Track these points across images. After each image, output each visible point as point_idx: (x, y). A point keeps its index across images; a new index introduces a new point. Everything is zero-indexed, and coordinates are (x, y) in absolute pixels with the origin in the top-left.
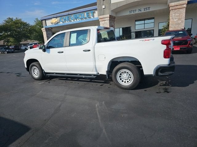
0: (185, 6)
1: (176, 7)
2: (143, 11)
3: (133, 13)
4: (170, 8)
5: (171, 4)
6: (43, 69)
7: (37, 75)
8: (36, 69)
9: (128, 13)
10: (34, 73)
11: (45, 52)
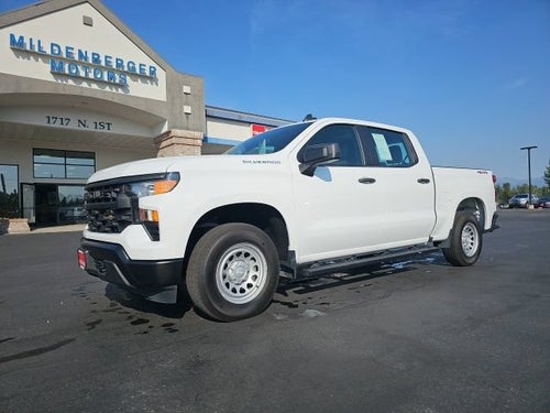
0: (200, 142)
1: (182, 141)
2: (91, 128)
3: (58, 125)
4: (173, 140)
5: (176, 132)
6: (291, 249)
7: (242, 291)
8: (247, 255)
9: (42, 122)
10: (227, 285)
11: (311, 175)
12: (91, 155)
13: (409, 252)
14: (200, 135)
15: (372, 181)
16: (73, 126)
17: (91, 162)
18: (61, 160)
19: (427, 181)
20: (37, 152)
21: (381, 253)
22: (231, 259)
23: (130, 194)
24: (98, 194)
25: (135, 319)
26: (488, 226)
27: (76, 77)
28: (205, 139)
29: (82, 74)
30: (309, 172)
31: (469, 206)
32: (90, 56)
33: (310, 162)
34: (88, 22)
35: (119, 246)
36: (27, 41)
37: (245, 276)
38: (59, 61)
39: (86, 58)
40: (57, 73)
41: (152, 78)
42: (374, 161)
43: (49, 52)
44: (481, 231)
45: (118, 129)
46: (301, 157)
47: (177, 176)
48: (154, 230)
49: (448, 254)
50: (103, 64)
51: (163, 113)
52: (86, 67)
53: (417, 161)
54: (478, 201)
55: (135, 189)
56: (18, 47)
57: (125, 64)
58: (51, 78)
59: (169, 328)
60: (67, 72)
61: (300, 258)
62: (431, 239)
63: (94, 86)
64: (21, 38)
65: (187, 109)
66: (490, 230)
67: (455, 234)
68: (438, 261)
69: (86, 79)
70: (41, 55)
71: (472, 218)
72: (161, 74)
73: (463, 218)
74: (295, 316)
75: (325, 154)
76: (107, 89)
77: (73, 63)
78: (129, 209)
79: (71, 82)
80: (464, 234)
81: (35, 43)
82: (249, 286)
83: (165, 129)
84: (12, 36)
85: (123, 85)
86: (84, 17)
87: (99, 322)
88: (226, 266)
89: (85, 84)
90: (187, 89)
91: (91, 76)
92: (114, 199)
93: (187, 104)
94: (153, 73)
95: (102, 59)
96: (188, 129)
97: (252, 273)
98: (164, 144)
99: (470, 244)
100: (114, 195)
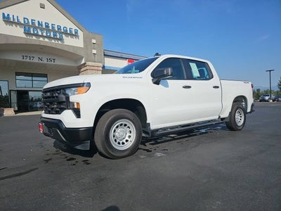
0: (101, 68)
1: (93, 68)
2: (45, 62)
3: (28, 60)
4: (87, 68)
5: (88, 63)
6: (148, 122)
7: (123, 143)
8: (125, 125)
9: (20, 59)
10: (115, 140)
11: (158, 84)
12: (45, 76)
13: (208, 124)
14: (101, 65)
15: (189, 87)
16: (36, 60)
17: (45, 79)
18: (30, 78)
19: (218, 87)
20: (18, 74)
21: (193, 124)
22: (117, 127)
23: (65, 94)
24: (48, 94)
25: (68, 158)
26: (249, 110)
27: (37, 35)
28: (104, 67)
29: (40, 33)
30: (157, 83)
31: (239, 100)
32: (44, 24)
33: (158, 77)
34: (42, 7)
35: (60, 121)
36: (11, 17)
37: (124, 135)
38: (28, 27)
39: (42, 25)
40: (27, 33)
41: (76, 35)
42: (190, 77)
43: (23, 22)
44: (245, 113)
45: (59, 62)
46: (153, 75)
47: (89, 85)
48: (77, 113)
49: (228, 125)
50: (51, 28)
51: (82, 53)
52: (42, 30)
53: (212, 77)
54: (244, 97)
55: (68, 91)
56: (7, 20)
57: (62, 28)
58: (24, 36)
59: (86, 162)
60: (32, 32)
61: (153, 127)
62: (219, 117)
63: (46, 40)
64: (8, 15)
65: (94, 51)
66: (250, 112)
67: (232, 114)
68: (223, 128)
69: (42, 36)
70: (18, 24)
71: (241, 106)
72: (80, 33)
73: (236, 106)
74: (150, 156)
75: (165, 73)
76: (53, 41)
77: (35, 28)
78: (64, 102)
79: (34, 38)
80: (237, 114)
81: (15, 18)
82: (127, 141)
83: (83, 62)
84: (3, 14)
85: (61, 39)
86: (41, 4)
87: (50, 159)
88: (115, 131)
89: (41, 39)
90: (94, 41)
91: (45, 34)
92: (57, 97)
93: (94, 49)
94: (76, 33)
95: (50, 25)
96: (95, 62)
97: (128, 134)
98: (82, 70)
99: (240, 119)
100: (57, 95)
